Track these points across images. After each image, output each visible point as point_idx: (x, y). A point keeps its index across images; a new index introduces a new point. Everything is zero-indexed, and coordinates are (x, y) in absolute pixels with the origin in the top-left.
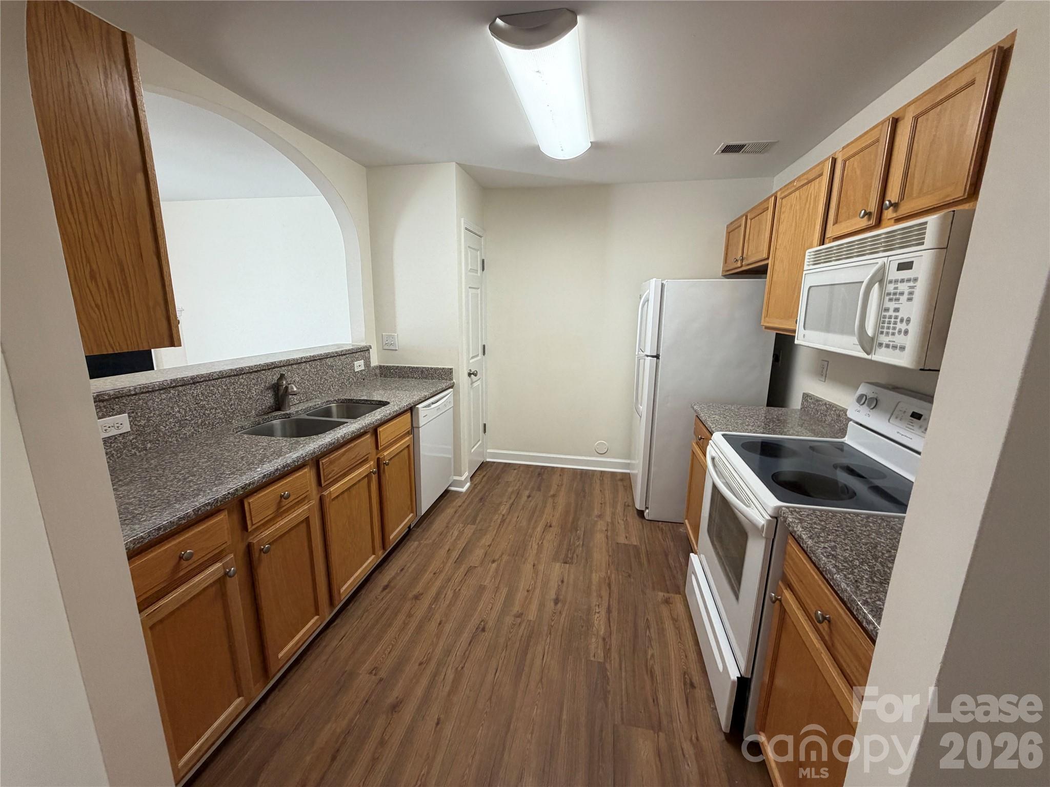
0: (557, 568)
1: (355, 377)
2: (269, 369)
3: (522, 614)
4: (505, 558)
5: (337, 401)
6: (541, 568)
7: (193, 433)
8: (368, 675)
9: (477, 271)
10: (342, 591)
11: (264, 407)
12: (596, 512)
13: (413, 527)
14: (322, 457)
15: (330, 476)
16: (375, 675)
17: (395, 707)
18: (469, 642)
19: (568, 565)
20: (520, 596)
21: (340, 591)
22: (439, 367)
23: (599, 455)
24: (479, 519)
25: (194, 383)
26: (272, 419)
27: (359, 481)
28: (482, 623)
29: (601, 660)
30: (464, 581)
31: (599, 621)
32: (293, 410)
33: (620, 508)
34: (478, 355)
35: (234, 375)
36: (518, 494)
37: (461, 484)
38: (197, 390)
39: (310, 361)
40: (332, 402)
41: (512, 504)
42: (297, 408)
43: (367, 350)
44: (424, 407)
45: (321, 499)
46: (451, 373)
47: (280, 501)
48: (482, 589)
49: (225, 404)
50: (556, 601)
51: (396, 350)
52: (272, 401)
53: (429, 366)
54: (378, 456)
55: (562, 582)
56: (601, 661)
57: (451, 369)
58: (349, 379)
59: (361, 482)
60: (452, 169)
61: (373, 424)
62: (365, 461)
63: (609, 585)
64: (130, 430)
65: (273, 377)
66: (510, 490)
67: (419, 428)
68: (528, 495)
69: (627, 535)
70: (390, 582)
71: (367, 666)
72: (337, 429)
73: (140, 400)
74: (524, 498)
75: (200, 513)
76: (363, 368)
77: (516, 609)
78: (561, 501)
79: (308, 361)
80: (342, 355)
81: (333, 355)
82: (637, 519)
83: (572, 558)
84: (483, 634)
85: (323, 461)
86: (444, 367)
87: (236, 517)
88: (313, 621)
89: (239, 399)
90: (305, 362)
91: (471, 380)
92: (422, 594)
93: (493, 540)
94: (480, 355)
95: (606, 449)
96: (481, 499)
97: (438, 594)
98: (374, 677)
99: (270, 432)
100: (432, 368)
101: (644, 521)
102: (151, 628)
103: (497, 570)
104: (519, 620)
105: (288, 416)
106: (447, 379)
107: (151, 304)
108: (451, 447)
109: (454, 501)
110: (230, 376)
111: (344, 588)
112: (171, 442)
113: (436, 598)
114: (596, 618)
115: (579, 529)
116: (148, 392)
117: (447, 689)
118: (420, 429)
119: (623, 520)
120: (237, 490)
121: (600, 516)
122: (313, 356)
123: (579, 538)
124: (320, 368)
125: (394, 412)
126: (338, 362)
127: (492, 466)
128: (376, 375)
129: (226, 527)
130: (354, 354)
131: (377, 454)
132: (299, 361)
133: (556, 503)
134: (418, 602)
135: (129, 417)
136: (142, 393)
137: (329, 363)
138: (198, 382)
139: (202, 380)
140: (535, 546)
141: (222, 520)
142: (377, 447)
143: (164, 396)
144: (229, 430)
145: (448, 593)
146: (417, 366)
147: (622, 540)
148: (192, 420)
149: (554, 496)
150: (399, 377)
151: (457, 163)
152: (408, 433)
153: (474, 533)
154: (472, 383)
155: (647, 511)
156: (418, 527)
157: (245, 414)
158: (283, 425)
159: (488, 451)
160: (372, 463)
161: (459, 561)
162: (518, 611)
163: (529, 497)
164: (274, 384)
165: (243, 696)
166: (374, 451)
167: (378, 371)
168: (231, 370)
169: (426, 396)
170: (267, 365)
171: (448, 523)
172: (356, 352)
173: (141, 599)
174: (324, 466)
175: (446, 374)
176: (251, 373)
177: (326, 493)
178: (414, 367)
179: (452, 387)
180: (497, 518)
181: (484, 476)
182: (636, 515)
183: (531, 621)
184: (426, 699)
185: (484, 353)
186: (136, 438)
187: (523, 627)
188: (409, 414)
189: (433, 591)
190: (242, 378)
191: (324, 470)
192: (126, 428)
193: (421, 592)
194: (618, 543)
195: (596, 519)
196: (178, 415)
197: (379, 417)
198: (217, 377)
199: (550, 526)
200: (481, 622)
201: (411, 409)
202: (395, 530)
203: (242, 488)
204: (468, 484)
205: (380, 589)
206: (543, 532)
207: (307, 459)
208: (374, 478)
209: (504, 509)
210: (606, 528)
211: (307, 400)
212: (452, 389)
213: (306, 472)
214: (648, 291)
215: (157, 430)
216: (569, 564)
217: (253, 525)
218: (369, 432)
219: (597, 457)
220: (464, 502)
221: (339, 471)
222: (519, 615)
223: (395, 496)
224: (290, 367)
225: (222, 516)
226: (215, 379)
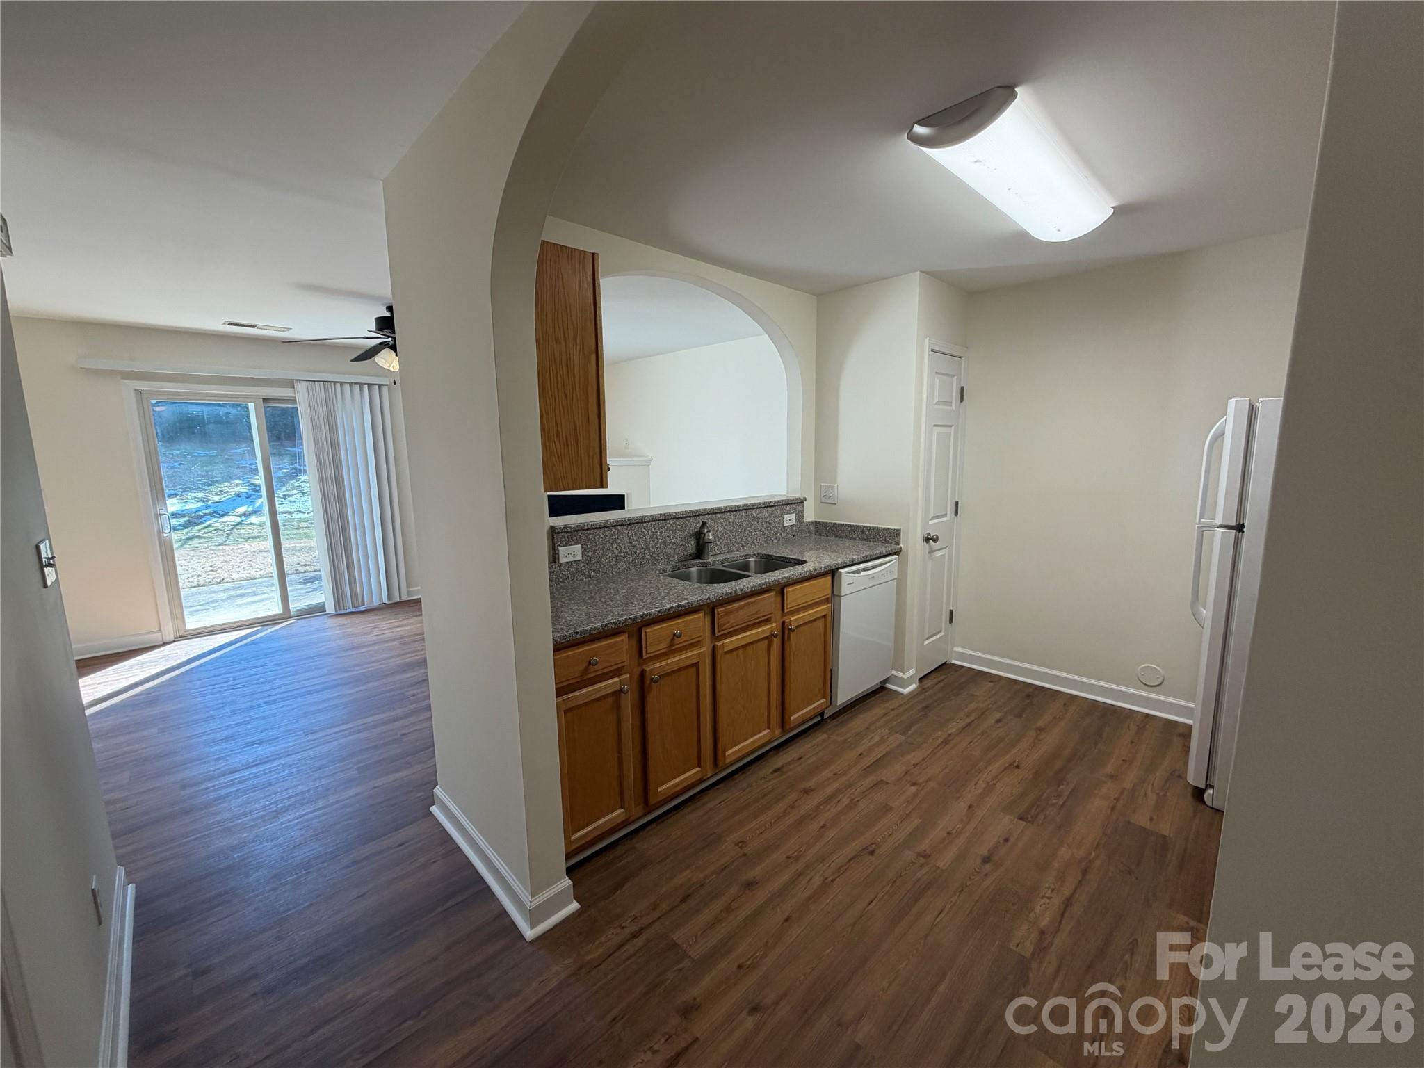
0: (1006, 822)
1: (784, 532)
2: (694, 516)
3: (929, 856)
4: (932, 785)
5: (757, 556)
6: (980, 813)
7: (625, 569)
8: (733, 845)
9: (951, 402)
10: (727, 754)
11: (686, 554)
12: (1109, 769)
13: (828, 718)
14: (718, 606)
15: (725, 627)
16: (741, 847)
17: (750, 885)
18: (849, 858)
19: (1024, 823)
20: (937, 833)
21: (725, 753)
22: (884, 527)
23: (1146, 687)
24: (913, 730)
25: (630, 524)
26: (691, 566)
27: (758, 641)
28: (873, 846)
29: (1028, 955)
30: (867, 793)
31: (1045, 909)
32: (711, 559)
33: (1160, 775)
34: (945, 515)
35: (662, 520)
36: (983, 714)
37: (903, 683)
38: (632, 531)
39: (735, 511)
40: (751, 556)
41: (969, 724)
42: (714, 558)
43: (800, 502)
44: (849, 573)
45: (714, 648)
46: (899, 534)
47: (673, 639)
48: (887, 809)
49: (652, 546)
50: (986, 860)
51: (835, 504)
52: (694, 548)
53: (871, 525)
54: (784, 619)
55: (1006, 840)
56: (1026, 956)
57: (897, 530)
58: (776, 534)
59: (759, 644)
60: (914, 281)
61: (778, 581)
62: (767, 621)
63: (1085, 872)
64: (581, 558)
65: (695, 525)
66: (973, 706)
67: (840, 596)
68: (998, 718)
69: (1155, 817)
70: (783, 766)
71: (736, 836)
72: (739, 581)
73: (590, 534)
74: (991, 721)
75: (606, 628)
76: (794, 523)
77: (925, 846)
78: (1051, 739)
79: (733, 511)
80: (771, 507)
81: (759, 506)
82: (1188, 802)
83: (1035, 817)
84: (870, 857)
85: (719, 610)
86: (889, 527)
87: (634, 642)
88: (694, 771)
89: (665, 542)
90: (729, 512)
91: (930, 547)
92: (812, 790)
93: (924, 759)
94: (948, 515)
95: (1160, 681)
96: (926, 707)
97: (831, 797)
98: (739, 849)
99: (687, 578)
100: (874, 528)
101: (1201, 807)
102: (565, 712)
103: (914, 796)
104: (922, 860)
105: (705, 565)
106: (891, 543)
107: (591, 454)
108: (892, 633)
109: (888, 700)
110: (658, 520)
111: (730, 751)
112: (608, 574)
113: (828, 800)
114: (1041, 903)
115: (1065, 783)
116: (596, 528)
117: (809, 893)
118: (842, 598)
119: (1158, 794)
120: (636, 617)
121: (1113, 778)
122: (738, 506)
123: (1059, 796)
124: (744, 519)
125: (806, 572)
126: (765, 514)
127: (956, 671)
128: (810, 532)
129: (625, 648)
130: (785, 507)
131: (782, 617)
132: (723, 510)
133: (1039, 740)
134: (806, 795)
135: (582, 548)
136: (593, 528)
137: (755, 515)
138: (633, 524)
139: (636, 521)
140: (982, 784)
141: (622, 641)
142: (783, 609)
143: (607, 533)
144: (653, 570)
145: (844, 800)
146: (858, 524)
147: (1141, 819)
148: (625, 557)
149: (1041, 730)
150: (836, 537)
151: (921, 272)
152: (827, 601)
153: (899, 746)
154: (931, 552)
155: (1210, 791)
156: (833, 719)
157: (669, 557)
158: (700, 572)
159: (956, 649)
160: (774, 625)
161: (868, 770)
162: (925, 851)
163: (998, 721)
164: (697, 532)
165: (624, 809)
166: (780, 612)
167: (812, 528)
168: (660, 514)
169: (854, 560)
170: (692, 512)
171: (871, 724)
172: (787, 504)
173: (559, 686)
174: (720, 616)
175: (893, 536)
176: (678, 518)
177: (719, 644)
178: (853, 526)
179: (897, 553)
180: (940, 736)
181: (940, 682)
182: (1189, 795)
183: (939, 868)
184: (783, 892)
185: (956, 513)
186: (584, 566)
187: (924, 871)
188: (829, 579)
189: (829, 790)
190: (669, 523)
191: (718, 619)
192: (579, 557)
193: (812, 787)
194: (1129, 823)
195: (1104, 779)
196: (615, 551)
197: (786, 575)
198: (648, 520)
199: (1018, 767)
200: (873, 844)
201: (833, 573)
202: (799, 710)
203: (641, 617)
204: (914, 686)
205: (771, 770)
206: (1003, 771)
207: (702, 604)
208: (776, 642)
209: (953, 728)
210: (1116, 796)
211: (728, 552)
212: (897, 556)
213: (699, 618)
214: (1225, 418)
215: (599, 562)
216: (1028, 822)
217: (647, 653)
218: (774, 590)
219: (1140, 689)
220: (900, 706)
221: (735, 624)
222: (925, 856)
223: (802, 672)
224: (714, 516)
225: (623, 637)
226: (647, 522)
